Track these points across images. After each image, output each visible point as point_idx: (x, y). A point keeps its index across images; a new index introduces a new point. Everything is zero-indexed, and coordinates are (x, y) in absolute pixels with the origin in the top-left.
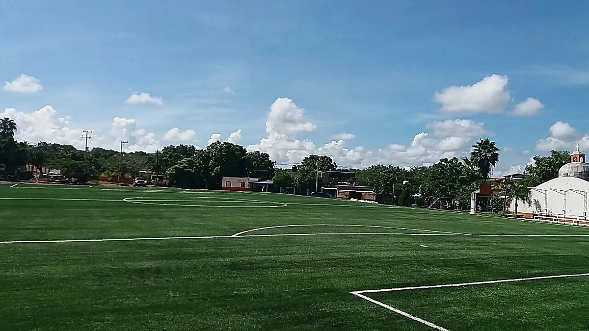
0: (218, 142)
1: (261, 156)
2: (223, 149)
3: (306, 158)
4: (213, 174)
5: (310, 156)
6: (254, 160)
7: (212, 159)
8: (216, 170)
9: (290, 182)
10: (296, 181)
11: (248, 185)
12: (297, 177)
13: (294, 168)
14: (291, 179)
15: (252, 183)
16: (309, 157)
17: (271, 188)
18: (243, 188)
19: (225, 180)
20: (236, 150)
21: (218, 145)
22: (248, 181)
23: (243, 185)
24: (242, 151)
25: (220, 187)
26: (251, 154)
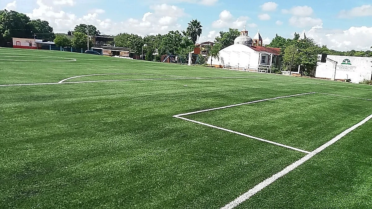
0: (5, 10)
1: (42, 23)
2: (11, 16)
3: (77, 26)
4: (4, 35)
6: (37, 26)
7: (2, 24)
8: (6, 32)
9: (68, 43)
10: (72, 42)
11: (35, 45)
12: (73, 39)
13: (69, 33)
14: (68, 41)
15: (38, 43)
16: (79, 25)
17: (54, 47)
18: (30, 47)
19: (15, 40)
20: (22, 17)
21: (6, 12)
22: (34, 41)
23: (31, 44)
24: (26, 19)
25: (11, 46)
26: (34, 21)
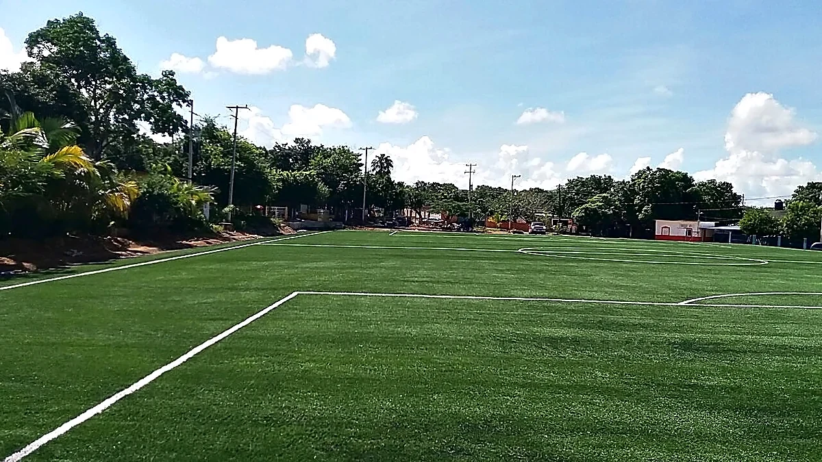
0: (648, 168)
1: (719, 186)
2: (656, 178)
3: (800, 187)
4: (640, 216)
5: (808, 183)
6: (708, 194)
7: (639, 194)
8: (645, 211)
9: (771, 227)
10: (781, 224)
11: (698, 232)
12: (783, 219)
13: (779, 205)
14: (772, 222)
15: (704, 230)
16: (805, 185)
17: (738, 237)
18: (689, 237)
19: (660, 226)
20: (678, 179)
21: (648, 172)
22: (696, 226)
23: (690, 232)
24: (686, 180)
25: (651, 235)
26: (702, 185)
